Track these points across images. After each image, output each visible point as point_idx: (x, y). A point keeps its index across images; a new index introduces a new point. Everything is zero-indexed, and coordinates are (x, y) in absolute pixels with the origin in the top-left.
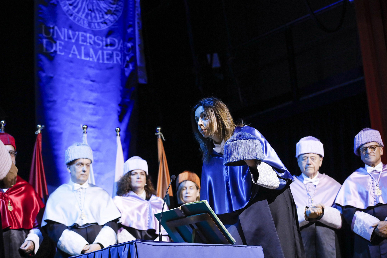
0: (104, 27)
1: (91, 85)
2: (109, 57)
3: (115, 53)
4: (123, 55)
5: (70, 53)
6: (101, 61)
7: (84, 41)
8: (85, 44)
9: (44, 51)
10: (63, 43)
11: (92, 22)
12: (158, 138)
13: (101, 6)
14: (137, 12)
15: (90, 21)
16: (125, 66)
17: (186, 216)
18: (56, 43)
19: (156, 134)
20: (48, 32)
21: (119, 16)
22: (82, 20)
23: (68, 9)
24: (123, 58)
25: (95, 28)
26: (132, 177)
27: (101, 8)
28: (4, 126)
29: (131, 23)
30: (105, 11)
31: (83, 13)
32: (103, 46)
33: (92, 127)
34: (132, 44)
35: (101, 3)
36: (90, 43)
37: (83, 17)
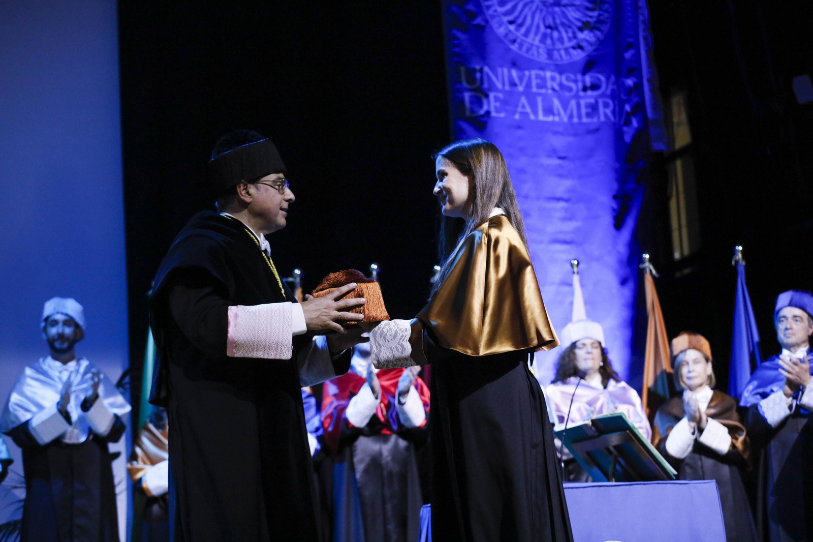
0: (578, 56)
1: (560, 166)
2: (589, 110)
3: (601, 102)
4: (616, 102)
5: (515, 112)
6: (576, 120)
7: (539, 86)
8: (543, 91)
9: (468, 113)
10: (501, 95)
11: (553, 50)
12: (645, 272)
13: (570, 17)
14: (641, 18)
15: (551, 47)
16: (622, 122)
17: (598, 436)
18: (487, 96)
19: (643, 266)
20: (471, 79)
21: (606, 32)
22: (534, 49)
23: (507, 31)
24: (617, 108)
25: (562, 59)
27: (569, 21)
28: (378, 274)
29: (630, 40)
30: (579, 24)
31: (536, 34)
32: (578, 91)
33: (565, 242)
34: (635, 80)
35: (569, 11)
36: (553, 89)
37: (537, 42)
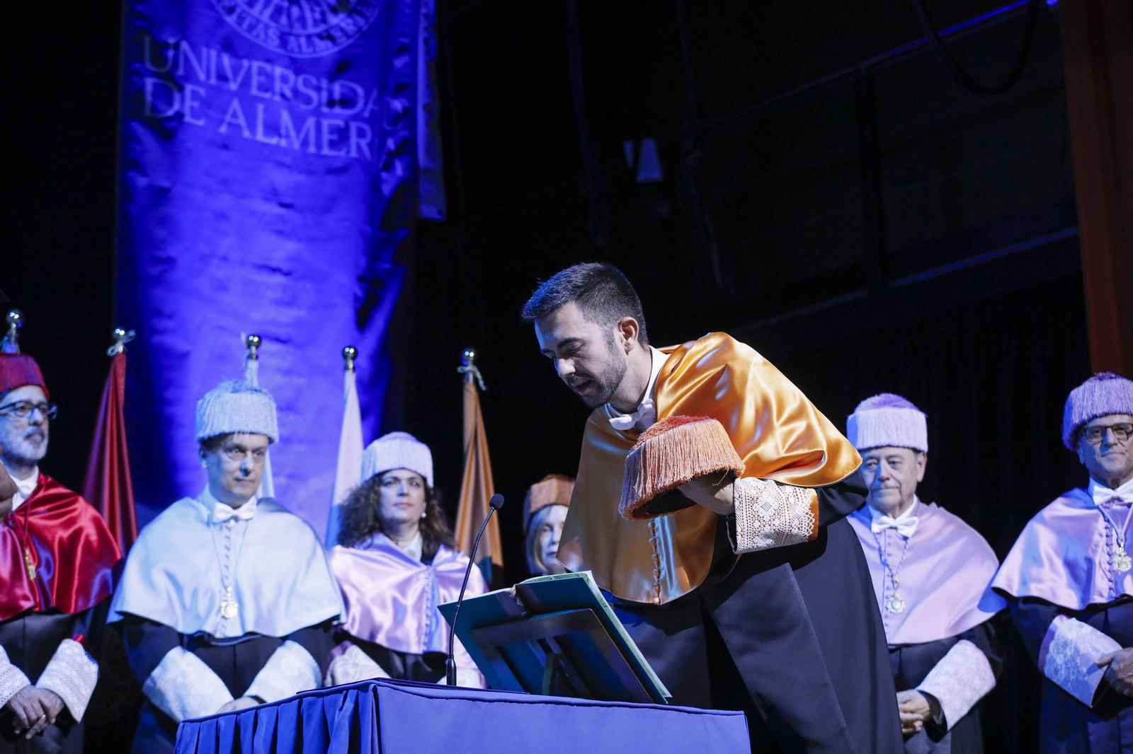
0: (326, 50)
1: (281, 218)
2: (335, 137)
3: (354, 126)
4: (377, 132)
5: (221, 122)
6: (312, 149)
7: (262, 87)
8: (268, 95)
9: (148, 112)
10: (202, 91)
11: (291, 34)
12: (465, 381)
14: (424, 10)
15: (286, 30)
16: (381, 165)
17: (528, 617)
18: (182, 90)
19: (460, 370)
20: (159, 58)
21: (372, 20)
22: (261, 26)
24: (376, 141)
25: (300, 51)
26: (384, 490)
28: (18, 329)
29: (406, 41)
31: (266, 6)
32: (320, 105)
33: (278, 340)
34: (407, 104)
36: (283, 95)
37: (266, 17)
